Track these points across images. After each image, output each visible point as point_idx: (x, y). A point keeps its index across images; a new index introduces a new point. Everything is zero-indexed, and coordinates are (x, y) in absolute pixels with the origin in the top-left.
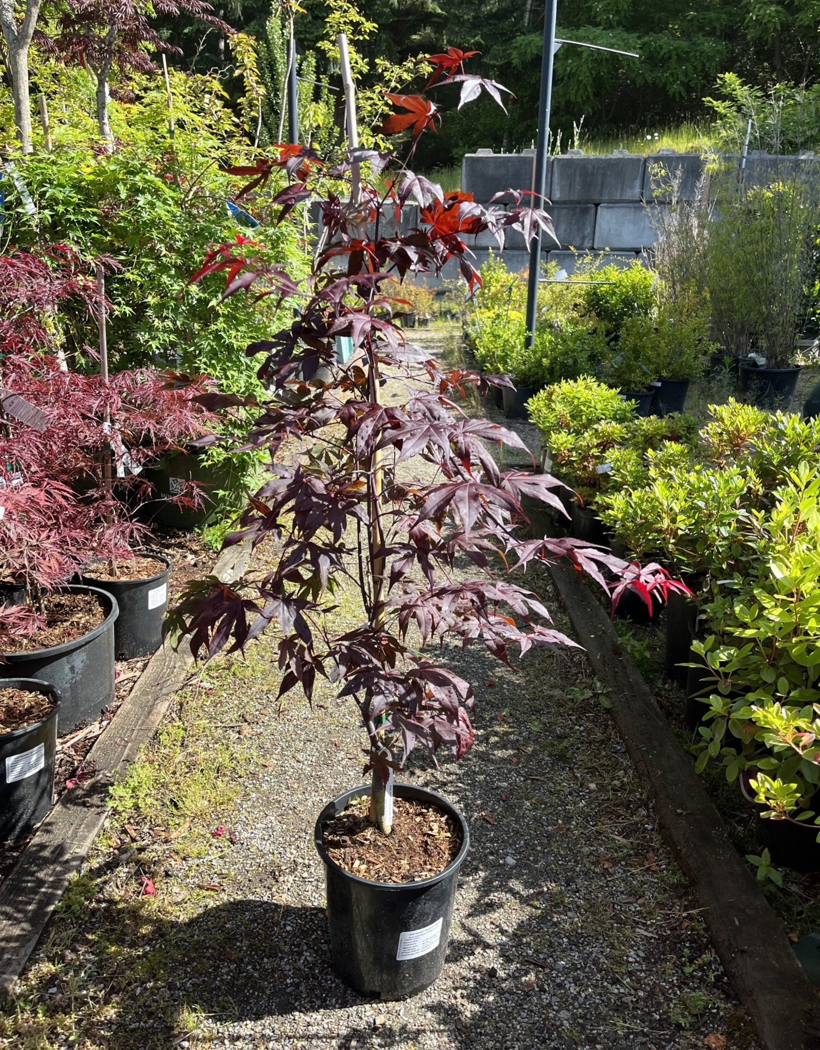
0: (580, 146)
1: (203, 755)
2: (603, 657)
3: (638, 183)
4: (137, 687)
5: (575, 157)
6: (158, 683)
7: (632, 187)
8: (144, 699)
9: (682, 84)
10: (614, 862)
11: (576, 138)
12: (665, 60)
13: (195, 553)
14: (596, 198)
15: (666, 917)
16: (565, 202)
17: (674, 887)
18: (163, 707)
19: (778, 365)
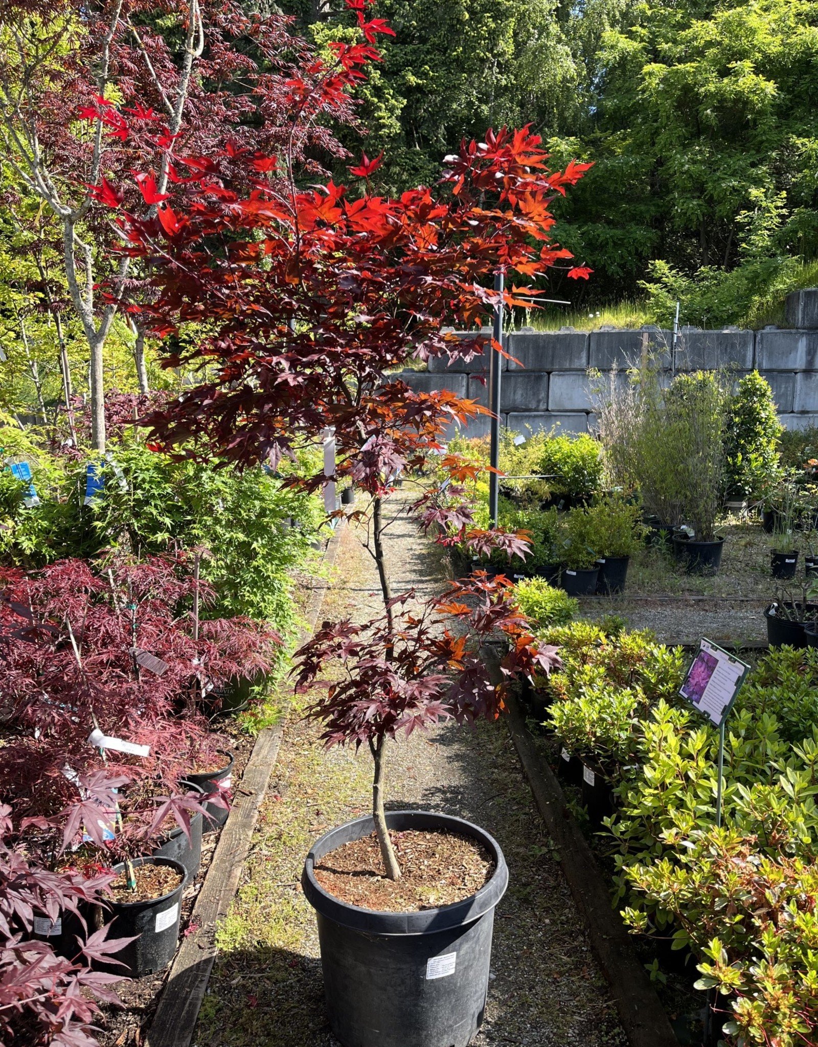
0: (532, 322)
1: (273, 908)
2: (555, 820)
3: (584, 355)
4: (216, 856)
5: (528, 333)
6: (231, 852)
7: (580, 358)
8: (223, 865)
9: (619, 265)
10: (561, 974)
11: (528, 317)
12: (603, 247)
13: (234, 737)
14: (548, 367)
15: (593, 1008)
16: (521, 371)
17: (599, 988)
18: (238, 872)
19: (704, 539)
